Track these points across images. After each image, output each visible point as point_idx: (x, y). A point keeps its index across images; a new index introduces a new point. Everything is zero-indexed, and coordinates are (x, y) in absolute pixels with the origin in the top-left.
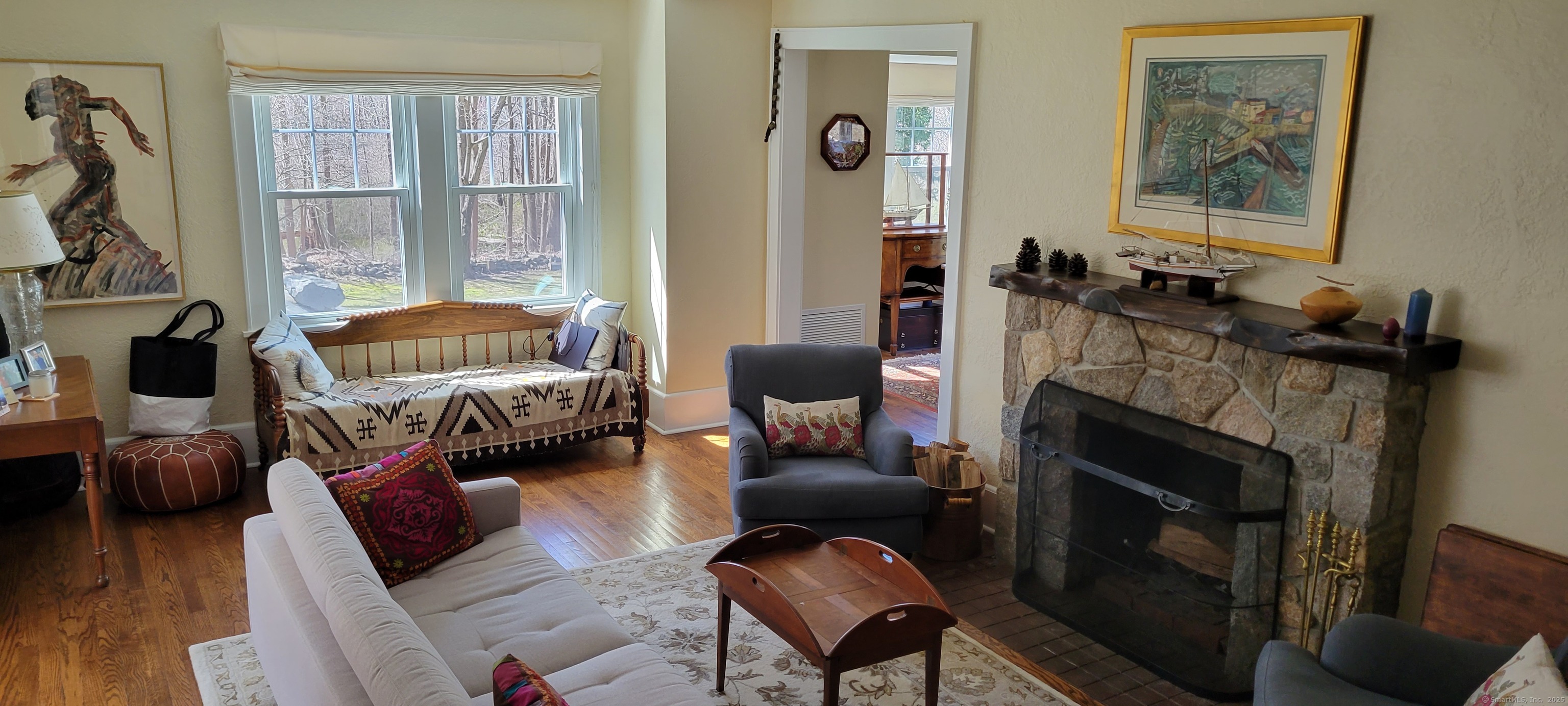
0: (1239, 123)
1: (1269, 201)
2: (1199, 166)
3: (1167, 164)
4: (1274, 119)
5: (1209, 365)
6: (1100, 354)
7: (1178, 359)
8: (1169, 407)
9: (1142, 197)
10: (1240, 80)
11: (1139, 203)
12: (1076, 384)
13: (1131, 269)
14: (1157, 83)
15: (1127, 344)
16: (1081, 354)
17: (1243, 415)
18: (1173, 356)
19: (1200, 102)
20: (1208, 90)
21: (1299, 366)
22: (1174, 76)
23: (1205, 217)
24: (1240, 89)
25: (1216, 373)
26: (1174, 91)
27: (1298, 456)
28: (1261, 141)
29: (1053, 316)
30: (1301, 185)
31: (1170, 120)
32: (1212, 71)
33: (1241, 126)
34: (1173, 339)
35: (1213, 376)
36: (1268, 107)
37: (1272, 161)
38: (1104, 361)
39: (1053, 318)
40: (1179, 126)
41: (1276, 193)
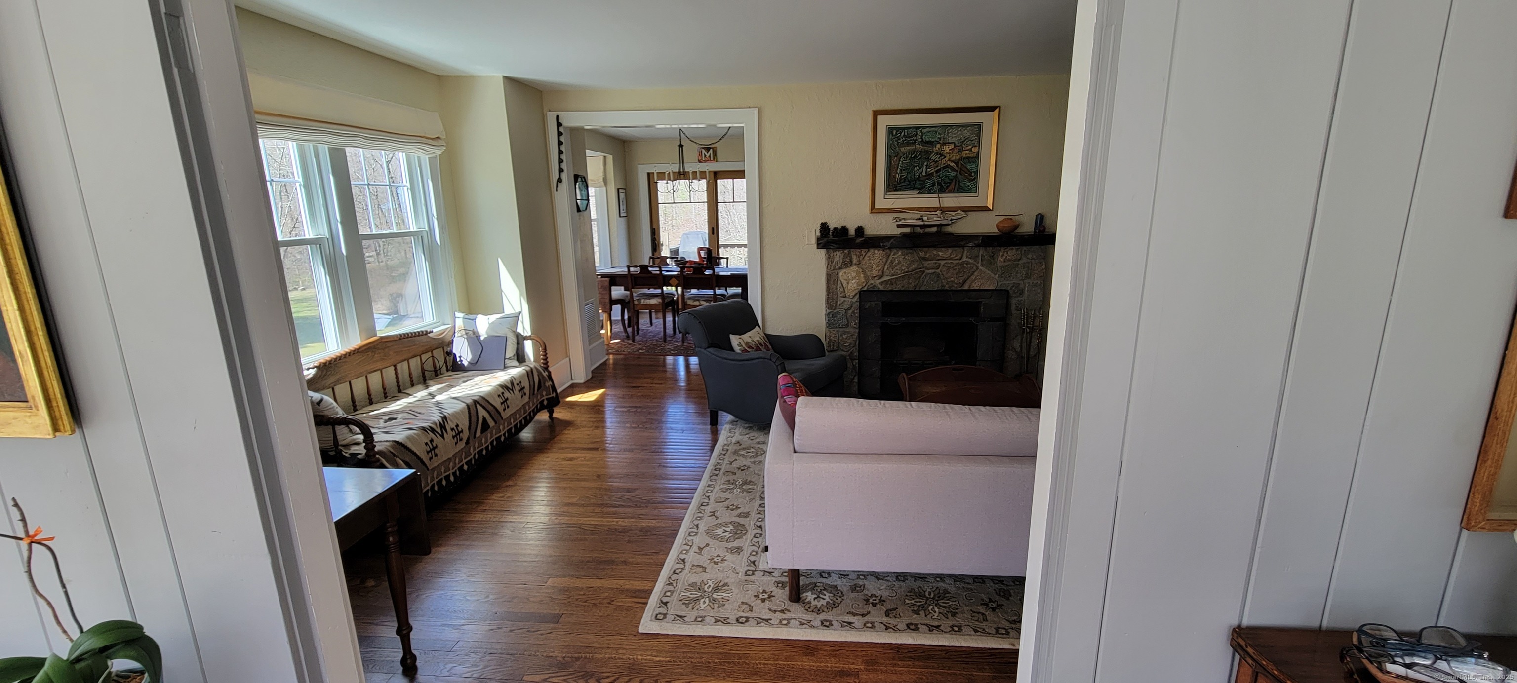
0: (940, 154)
1: (958, 188)
2: (919, 176)
3: (901, 176)
4: (958, 152)
5: (961, 261)
6: (897, 270)
7: (942, 262)
8: (940, 285)
9: (888, 194)
10: (940, 134)
11: (886, 197)
12: (882, 288)
13: (898, 227)
14: (893, 137)
15: (913, 261)
16: (883, 272)
17: (982, 279)
18: (940, 262)
19: (918, 146)
20: (923, 139)
21: (1007, 252)
22: (903, 133)
23: (937, 199)
24: (940, 139)
25: (966, 264)
26: (903, 141)
27: (1011, 289)
28: (952, 161)
29: (861, 257)
30: (974, 179)
31: (901, 155)
32: (925, 131)
33: (942, 155)
34: (940, 253)
35: (965, 265)
36: (955, 146)
37: (959, 170)
38: (899, 272)
39: (861, 259)
40: (907, 158)
41: (961, 184)
